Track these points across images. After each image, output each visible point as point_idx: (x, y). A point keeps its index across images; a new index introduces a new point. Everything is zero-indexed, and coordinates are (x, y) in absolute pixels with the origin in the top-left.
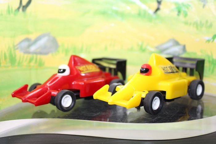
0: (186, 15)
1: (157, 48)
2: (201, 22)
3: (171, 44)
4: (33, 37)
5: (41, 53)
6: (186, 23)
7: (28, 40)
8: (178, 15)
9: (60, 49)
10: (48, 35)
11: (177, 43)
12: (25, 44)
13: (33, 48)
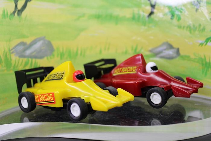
0: (179, 19)
1: (151, 51)
2: (194, 26)
3: (164, 47)
4: (28, 41)
5: (36, 57)
6: (180, 27)
7: (23, 44)
8: (171, 19)
9: (55, 53)
10: (43, 38)
11: (171, 47)
12: (21, 48)
13: (28, 52)
